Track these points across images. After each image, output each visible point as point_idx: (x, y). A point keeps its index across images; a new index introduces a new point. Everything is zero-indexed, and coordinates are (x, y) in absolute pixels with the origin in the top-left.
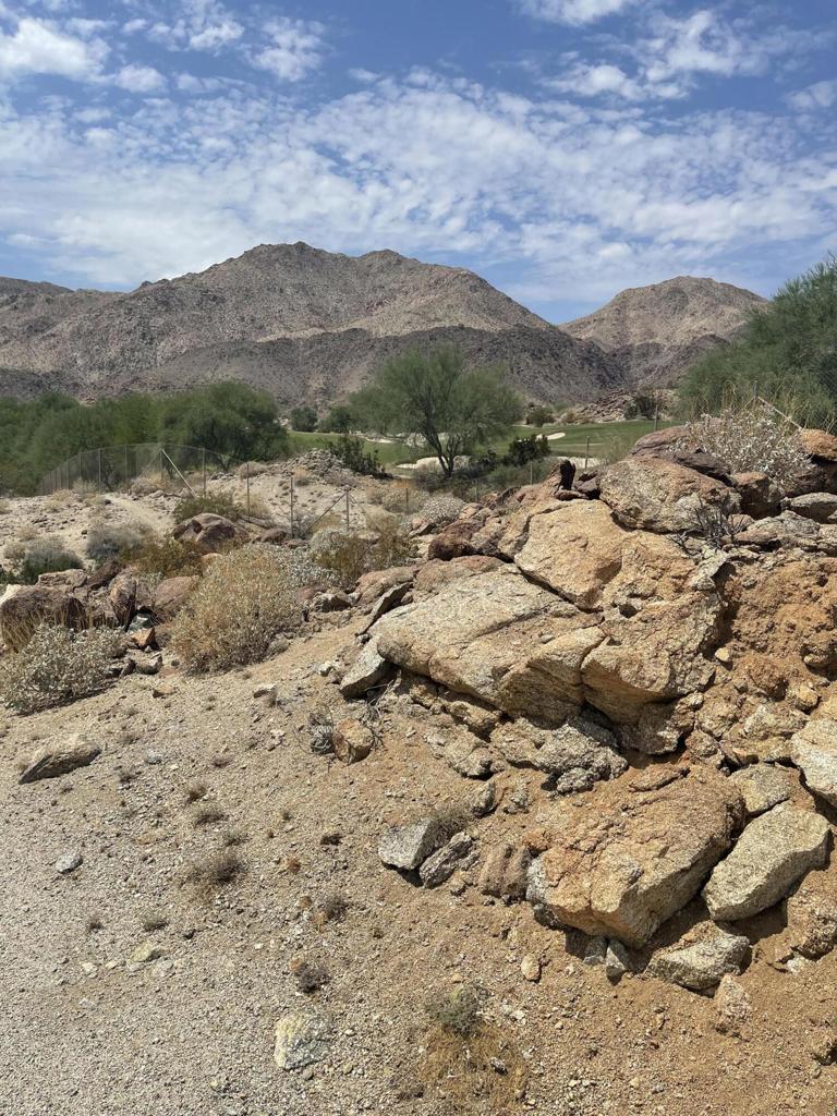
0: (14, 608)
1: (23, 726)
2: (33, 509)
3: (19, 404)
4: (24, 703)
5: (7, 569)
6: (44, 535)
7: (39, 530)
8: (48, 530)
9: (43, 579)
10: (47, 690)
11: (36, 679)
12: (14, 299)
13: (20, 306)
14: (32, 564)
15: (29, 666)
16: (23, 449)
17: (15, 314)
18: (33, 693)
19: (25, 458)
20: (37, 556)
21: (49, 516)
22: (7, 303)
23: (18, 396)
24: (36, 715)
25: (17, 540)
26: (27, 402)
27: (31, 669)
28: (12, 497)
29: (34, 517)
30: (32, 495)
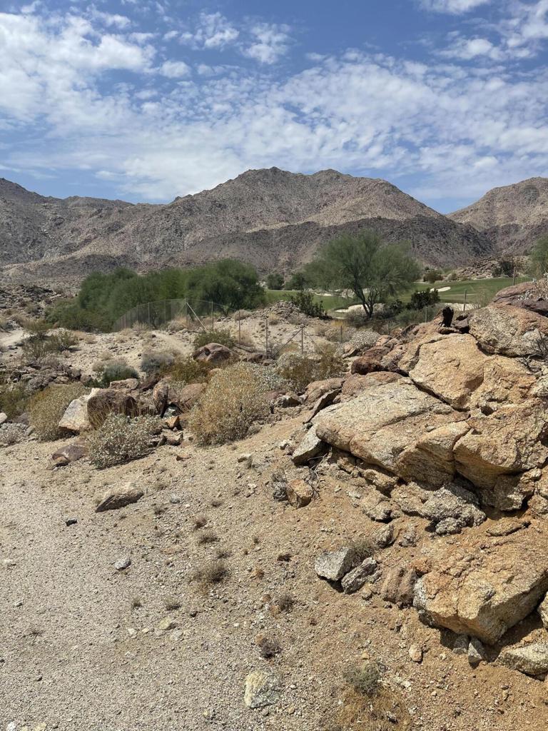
0: (95, 402)
1: (99, 476)
2: (110, 341)
3: (102, 275)
4: (100, 461)
5: (94, 378)
6: (115, 357)
7: (113, 354)
8: (118, 354)
9: (113, 385)
10: (114, 454)
11: (107, 447)
12: (100, 211)
13: (103, 215)
14: (109, 375)
15: (103, 439)
16: (104, 304)
17: (101, 220)
18: (106, 456)
19: (105, 309)
20: (111, 370)
21: (119, 345)
22: (96, 214)
23: (102, 271)
24: (107, 469)
25: (100, 360)
26: (107, 275)
27: (105, 441)
28: (97, 333)
29: (110, 345)
30: (109, 332)
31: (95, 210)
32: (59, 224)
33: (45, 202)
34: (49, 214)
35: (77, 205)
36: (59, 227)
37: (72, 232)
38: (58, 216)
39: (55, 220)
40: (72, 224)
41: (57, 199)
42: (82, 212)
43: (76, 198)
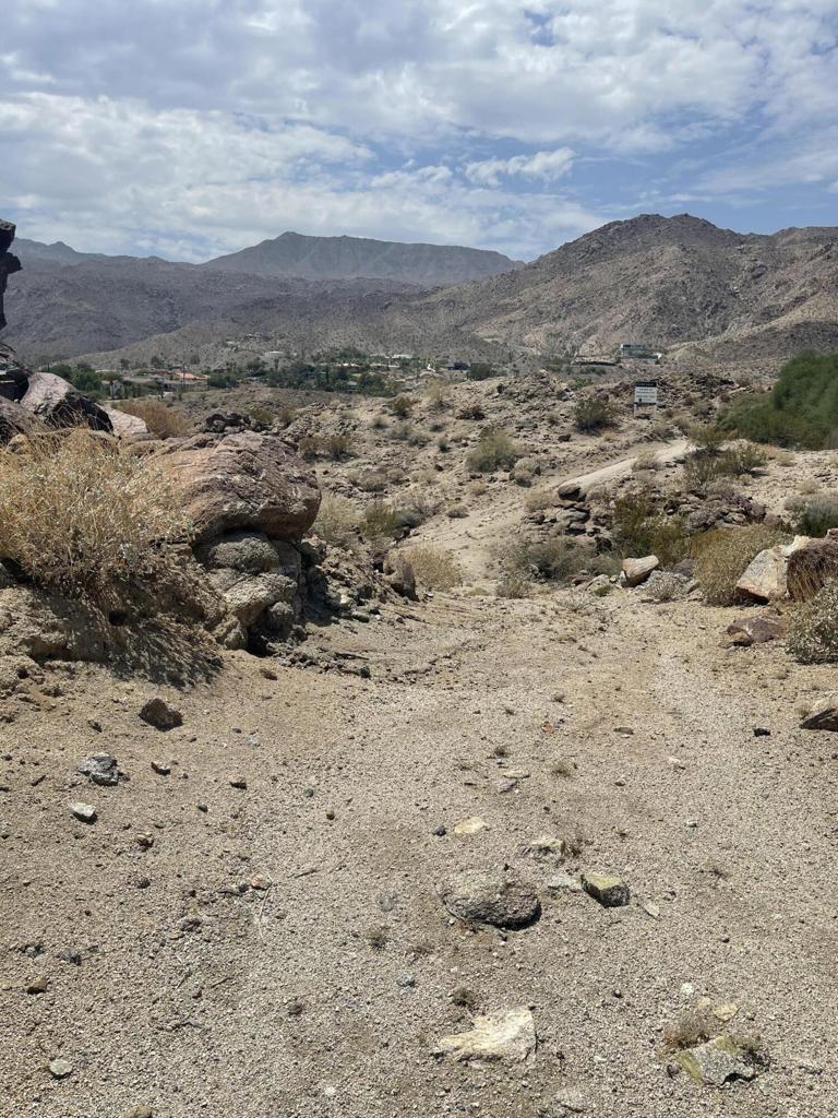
0: (802, 558)
1: (803, 674)
2: (818, 463)
4: (805, 651)
6: (825, 490)
7: (821, 484)
8: (829, 485)
9: (831, 533)
10: (828, 644)
11: (819, 631)
13: (834, 255)
14: (810, 518)
15: (813, 617)
16: (815, 403)
18: (815, 644)
19: (815, 411)
20: (816, 511)
21: (833, 471)
24: (815, 666)
25: (798, 492)
29: (817, 471)
30: (817, 449)
31: (821, 247)
32: (759, 276)
33: (742, 243)
34: (745, 262)
35: (792, 242)
36: (757, 280)
37: (777, 287)
38: (759, 263)
39: (753, 270)
40: (780, 275)
41: (761, 237)
42: (798, 253)
43: (791, 230)
